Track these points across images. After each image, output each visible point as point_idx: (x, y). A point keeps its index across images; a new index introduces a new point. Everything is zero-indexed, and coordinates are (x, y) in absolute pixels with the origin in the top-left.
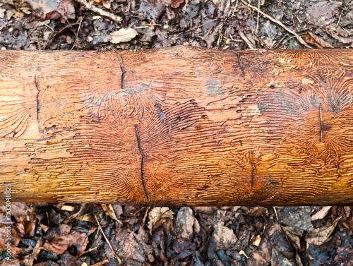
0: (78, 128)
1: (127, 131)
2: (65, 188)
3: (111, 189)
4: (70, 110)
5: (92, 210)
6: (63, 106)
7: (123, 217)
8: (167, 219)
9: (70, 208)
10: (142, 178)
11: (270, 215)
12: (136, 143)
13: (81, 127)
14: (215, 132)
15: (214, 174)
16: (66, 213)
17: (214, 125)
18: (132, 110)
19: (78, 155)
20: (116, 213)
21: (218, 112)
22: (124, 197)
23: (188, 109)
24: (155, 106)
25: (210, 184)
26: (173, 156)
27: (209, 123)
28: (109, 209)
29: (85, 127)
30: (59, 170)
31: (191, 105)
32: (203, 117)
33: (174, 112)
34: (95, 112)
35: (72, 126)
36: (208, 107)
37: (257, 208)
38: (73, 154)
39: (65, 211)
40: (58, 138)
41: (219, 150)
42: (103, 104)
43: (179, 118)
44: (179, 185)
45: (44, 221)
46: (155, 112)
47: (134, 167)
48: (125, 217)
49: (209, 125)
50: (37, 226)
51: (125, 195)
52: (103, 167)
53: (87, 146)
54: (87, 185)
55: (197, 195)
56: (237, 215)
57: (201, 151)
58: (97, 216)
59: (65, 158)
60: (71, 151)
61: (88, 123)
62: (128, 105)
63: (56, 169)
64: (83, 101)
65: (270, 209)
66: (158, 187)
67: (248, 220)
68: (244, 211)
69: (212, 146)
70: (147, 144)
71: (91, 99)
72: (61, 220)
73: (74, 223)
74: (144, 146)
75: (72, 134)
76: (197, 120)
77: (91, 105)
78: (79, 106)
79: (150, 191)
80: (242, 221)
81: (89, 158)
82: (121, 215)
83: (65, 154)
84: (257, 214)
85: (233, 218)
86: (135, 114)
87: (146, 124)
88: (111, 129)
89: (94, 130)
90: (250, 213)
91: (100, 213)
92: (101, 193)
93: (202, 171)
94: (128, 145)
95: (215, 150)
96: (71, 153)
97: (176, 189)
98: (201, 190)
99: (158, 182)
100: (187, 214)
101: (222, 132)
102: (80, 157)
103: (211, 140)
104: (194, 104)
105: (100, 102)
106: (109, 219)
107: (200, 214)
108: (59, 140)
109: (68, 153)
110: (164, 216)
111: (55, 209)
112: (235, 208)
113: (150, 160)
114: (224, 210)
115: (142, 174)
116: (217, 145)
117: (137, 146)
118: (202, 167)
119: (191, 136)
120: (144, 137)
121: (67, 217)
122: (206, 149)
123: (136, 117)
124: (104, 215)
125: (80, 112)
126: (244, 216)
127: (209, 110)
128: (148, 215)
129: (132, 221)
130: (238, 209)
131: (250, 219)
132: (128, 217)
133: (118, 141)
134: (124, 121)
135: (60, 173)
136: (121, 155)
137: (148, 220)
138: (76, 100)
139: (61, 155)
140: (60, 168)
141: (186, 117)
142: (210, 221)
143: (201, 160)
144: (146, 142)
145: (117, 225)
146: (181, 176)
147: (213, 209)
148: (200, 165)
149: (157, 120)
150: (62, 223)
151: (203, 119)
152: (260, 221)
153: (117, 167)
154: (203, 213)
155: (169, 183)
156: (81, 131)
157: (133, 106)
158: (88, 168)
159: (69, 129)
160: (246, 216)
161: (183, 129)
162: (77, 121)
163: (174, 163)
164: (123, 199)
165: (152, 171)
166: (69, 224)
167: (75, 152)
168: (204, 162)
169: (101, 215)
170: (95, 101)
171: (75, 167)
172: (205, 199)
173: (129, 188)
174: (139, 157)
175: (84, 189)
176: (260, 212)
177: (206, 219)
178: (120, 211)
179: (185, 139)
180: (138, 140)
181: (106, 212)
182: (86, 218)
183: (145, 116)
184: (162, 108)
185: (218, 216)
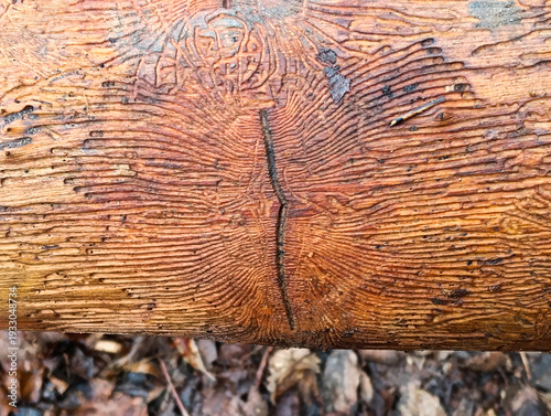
0: (99, 115)
1: (238, 127)
2: (62, 290)
3: (190, 295)
4: (74, 64)
5: (157, 351)
6: (56, 53)
7: (218, 366)
8: (307, 372)
9: (111, 347)
10: (278, 266)
11: (514, 368)
12: (264, 163)
13: (105, 114)
14: (494, 133)
15: (487, 257)
16: (105, 357)
17: (492, 111)
18: (252, 68)
19: (96, 195)
20: (204, 359)
21: (504, 75)
22: (226, 320)
23: (415, 66)
24: (318, 58)
25: (473, 285)
26: (370, 201)
27: (477, 108)
28: (189, 349)
29: (118, 114)
30: (44, 238)
31: (423, 54)
32: (460, 89)
33: (374, 73)
34: (148, 70)
35: (79, 109)
36: (474, 61)
37: (488, 354)
38: (83, 192)
39: (103, 352)
40: (40, 143)
41: (505, 186)
42: (169, 50)
43: (387, 92)
44: (383, 286)
45: (60, 372)
46: (320, 75)
47: (255, 231)
48: (221, 366)
49: (476, 113)
50: (46, 381)
51: (229, 314)
52: (167, 233)
53: (123, 169)
54: (123, 283)
55: (433, 316)
56: (447, 367)
57: (451, 190)
58: (167, 364)
59: (59, 203)
60: (77, 182)
61: (127, 103)
62: (241, 54)
63: (36, 234)
64: (113, 41)
65: (516, 358)
66: (322, 290)
67: (469, 379)
68: (461, 360)
69: (483, 174)
70: (293, 167)
71: (137, 36)
72: (93, 371)
73: (120, 378)
74: (286, 172)
75: (78, 133)
76: (441, 99)
77: (136, 51)
78: (101, 54)
79: (299, 302)
80: (457, 379)
81: (129, 203)
82: (214, 363)
83: (60, 191)
84: (489, 367)
85: (439, 374)
86: (261, 78)
87: (291, 108)
88: (192, 121)
89: (141, 124)
90: (475, 364)
91: (171, 357)
92: (162, 307)
93: (452, 249)
94: (239, 169)
95: (494, 187)
96: (76, 189)
97: (372, 300)
98: (443, 302)
99: (322, 278)
100: (346, 364)
101: (514, 134)
102: (103, 201)
103: (482, 155)
104: (431, 50)
105: (161, 43)
106: (190, 370)
107: (372, 365)
108: (43, 150)
109: (70, 189)
110: (300, 367)
111: (83, 348)
112: (443, 354)
113: (302, 213)
114: (420, 357)
115: (278, 253)
116: (498, 172)
117: (265, 170)
118: (452, 236)
119: (423, 144)
120: (287, 145)
121: (106, 364)
122: (465, 185)
123: (263, 89)
124: (180, 361)
125: (102, 71)
126: (461, 369)
127: (477, 70)
128: (267, 365)
129: (234, 376)
130: (449, 357)
131: (473, 377)
132: (228, 367)
133: (212, 157)
134: (228, 98)
135: (47, 247)
136: (219, 197)
137: (266, 373)
138: (93, 38)
139: (47, 194)
140: (47, 231)
141: (408, 91)
142: (392, 378)
143: (450, 216)
144: (293, 161)
145: (205, 381)
146: (390, 261)
147: (399, 355)
148: (447, 229)
149: (323, 96)
150: (96, 376)
151: (457, 96)
152: (493, 380)
153: (208, 231)
154: (377, 361)
155: (353, 282)
156: (105, 126)
157: (256, 56)
158: (127, 232)
159: (73, 119)
160: (465, 371)
161: (400, 122)
162: (94, 95)
163: (372, 222)
164: (223, 326)
165: (307, 247)
166: (109, 378)
167: (88, 186)
168: (458, 222)
169: (173, 362)
170: (148, 40)
171: (89, 229)
172: (454, 329)
173: (240, 293)
174: (269, 205)
175: (117, 295)
176: (493, 363)
177: (383, 374)
178: (212, 355)
179: (404, 152)
180: (269, 153)
181: (185, 355)
182: (143, 368)
183: (289, 86)
184: (339, 62)
185: (409, 369)
